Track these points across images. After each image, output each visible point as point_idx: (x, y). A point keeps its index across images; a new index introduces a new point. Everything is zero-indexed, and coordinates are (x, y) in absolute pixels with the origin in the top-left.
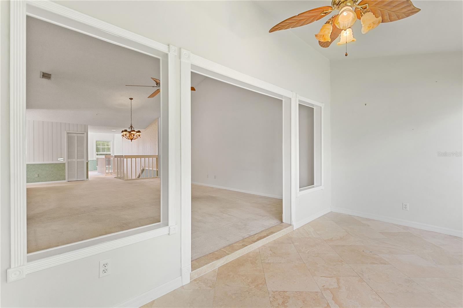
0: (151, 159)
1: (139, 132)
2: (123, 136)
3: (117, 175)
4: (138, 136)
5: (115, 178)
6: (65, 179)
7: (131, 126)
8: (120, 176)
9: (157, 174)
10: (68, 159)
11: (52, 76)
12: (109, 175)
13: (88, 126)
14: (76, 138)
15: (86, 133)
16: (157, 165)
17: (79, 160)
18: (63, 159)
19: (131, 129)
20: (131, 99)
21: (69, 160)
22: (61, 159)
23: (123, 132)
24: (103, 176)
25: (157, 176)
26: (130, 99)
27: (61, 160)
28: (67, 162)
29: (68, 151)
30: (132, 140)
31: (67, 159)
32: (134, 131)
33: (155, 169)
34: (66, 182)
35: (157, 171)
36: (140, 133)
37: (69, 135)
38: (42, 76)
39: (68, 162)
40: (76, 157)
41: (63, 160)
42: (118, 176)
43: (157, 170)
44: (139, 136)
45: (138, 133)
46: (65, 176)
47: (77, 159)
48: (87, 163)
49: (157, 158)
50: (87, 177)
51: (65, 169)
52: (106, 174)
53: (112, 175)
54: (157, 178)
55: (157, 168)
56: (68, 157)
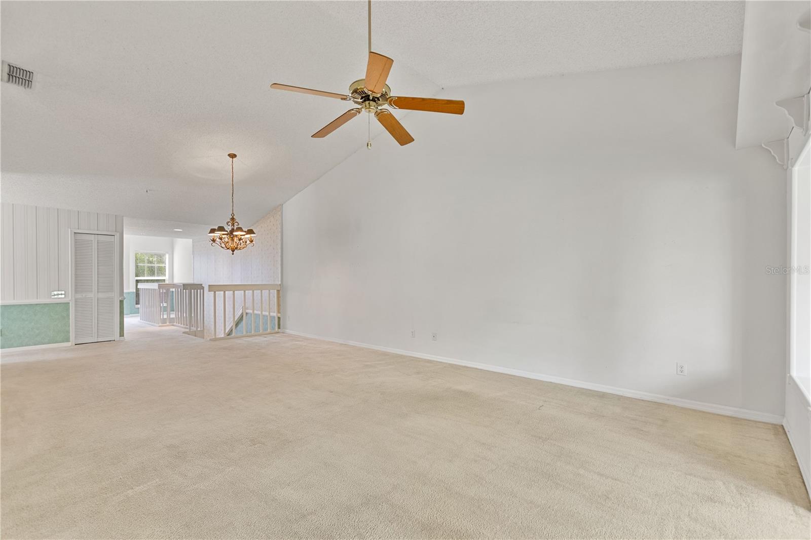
0: (266, 292)
1: (250, 232)
2: (214, 241)
3: (188, 327)
4: (248, 242)
5: (184, 333)
6: (68, 340)
7: (233, 219)
8: (195, 329)
9: (279, 325)
10: (76, 292)
11: (37, 79)
12: (168, 326)
13: (124, 218)
14: (95, 246)
15: (118, 234)
16: (279, 305)
17: (101, 295)
18: (63, 292)
19: (233, 225)
20: (233, 156)
21: (79, 296)
22: (60, 292)
23: (213, 231)
24: (155, 328)
25: (279, 328)
26: (229, 155)
27: (59, 296)
28: (74, 301)
29: (76, 276)
30: (233, 251)
31: (73, 292)
32: (240, 229)
33: (275, 314)
34: (71, 346)
35: (279, 318)
36: (252, 235)
37: (79, 237)
38: (6, 76)
39: (76, 301)
40: (95, 288)
41: (63, 296)
42: (190, 329)
43: (279, 315)
44: (252, 241)
45: (248, 236)
46: (68, 332)
47: (98, 292)
48: (121, 302)
49: (278, 291)
50: (122, 334)
51: (68, 315)
52: (160, 325)
53: (173, 325)
54: (278, 333)
55: (279, 312)
56: (76, 289)
